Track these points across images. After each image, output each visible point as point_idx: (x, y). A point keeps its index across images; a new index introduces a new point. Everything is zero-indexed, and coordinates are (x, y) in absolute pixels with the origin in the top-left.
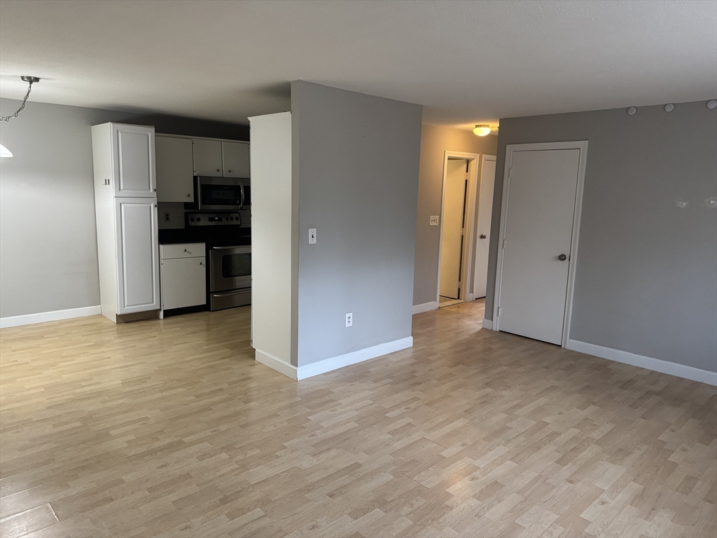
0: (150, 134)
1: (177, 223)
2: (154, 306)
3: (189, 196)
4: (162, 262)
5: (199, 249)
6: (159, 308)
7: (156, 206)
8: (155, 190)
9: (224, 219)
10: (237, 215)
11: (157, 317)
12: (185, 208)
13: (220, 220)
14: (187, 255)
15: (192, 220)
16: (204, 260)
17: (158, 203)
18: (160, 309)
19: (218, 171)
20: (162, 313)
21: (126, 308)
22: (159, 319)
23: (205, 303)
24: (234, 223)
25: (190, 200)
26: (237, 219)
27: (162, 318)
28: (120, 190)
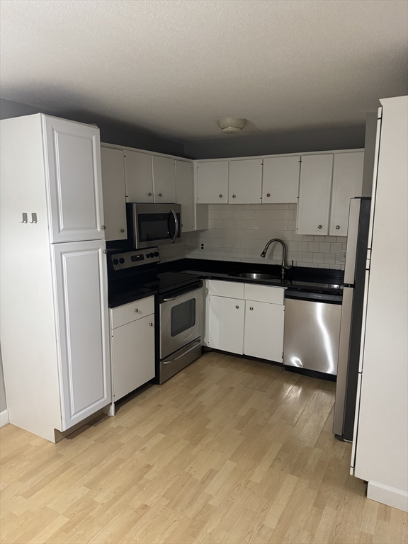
0: (94, 138)
2: (105, 401)
3: (123, 231)
4: (112, 333)
5: (148, 305)
6: (110, 402)
7: (104, 252)
8: (103, 227)
9: (145, 257)
10: (156, 250)
14: (137, 316)
15: (116, 262)
16: (153, 319)
19: (150, 194)
20: (112, 408)
21: (73, 417)
22: (110, 417)
23: (154, 376)
24: (154, 260)
25: (124, 237)
26: (157, 254)
27: (113, 415)
28: (59, 231)
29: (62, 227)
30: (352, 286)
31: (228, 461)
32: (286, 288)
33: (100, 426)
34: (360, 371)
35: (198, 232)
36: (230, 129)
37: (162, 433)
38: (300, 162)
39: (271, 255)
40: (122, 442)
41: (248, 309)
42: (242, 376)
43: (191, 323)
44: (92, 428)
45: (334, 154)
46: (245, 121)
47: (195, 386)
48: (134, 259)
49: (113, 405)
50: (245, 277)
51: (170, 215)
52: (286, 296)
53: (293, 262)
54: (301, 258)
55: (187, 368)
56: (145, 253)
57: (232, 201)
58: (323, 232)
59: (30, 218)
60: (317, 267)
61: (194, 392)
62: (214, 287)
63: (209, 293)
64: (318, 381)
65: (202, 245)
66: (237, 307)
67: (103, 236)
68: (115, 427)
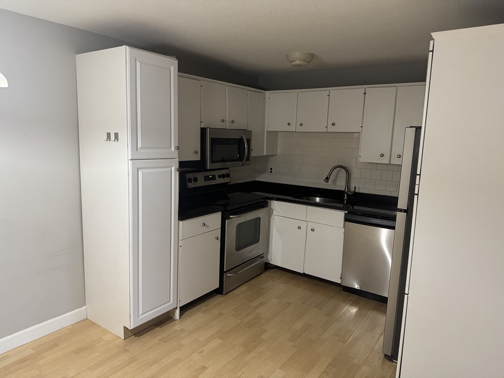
0: (172, 68)
2: (170, 305)
3: (197, 152)
4: (180, 243)
6: (176, 306)
7: (178, 170)
8: (177, 148)
9: (217, 177)
10: (228, 171)
13: (214, 178)
14: (205, 229)
15: (190, 181)
16: (219, 234)
19: (223, 121)
20: (178, 312)
21: (141, 317)
22: (175, 320)
23: (218, 287)
24: (226, 180)
25: (197, 158)
26: (228, 175)
27: (178, 319)
28: (137, 149)
29: (139, 146)
30: (405, 211)
31: (278, 370)
32: (346, 212)
33: (165, 327)
34: (406, 292)
35: (267, 157)
36: (298, 62)
37: (220, 338)
38: (365, 94)
39: (335, 181)
40: (183, 344)
41: (309, 230)
42: (300, 292)
43: (256, 240)
44: (158, 328)
45: (397, 87)
46: (312, 56)
47: (256, 299)
48: (207, 178)
49: (178, 309)
50: (309, 200)
51: (241, 140)
52: (346, 220)
53: (355, 187)
54: (363, 185)
55: (250, 282)
56: (217, 173)
57: (300, 129)
58: (385, 160)
59: (113, 137)
60: (379, 194)
61: (254, 304)
62: (279, 208)
63: (274, 213)
64: (374, 303)
65: (271, 169)
66: (299, 228)
67: (176, 155)
68: (178, 329)
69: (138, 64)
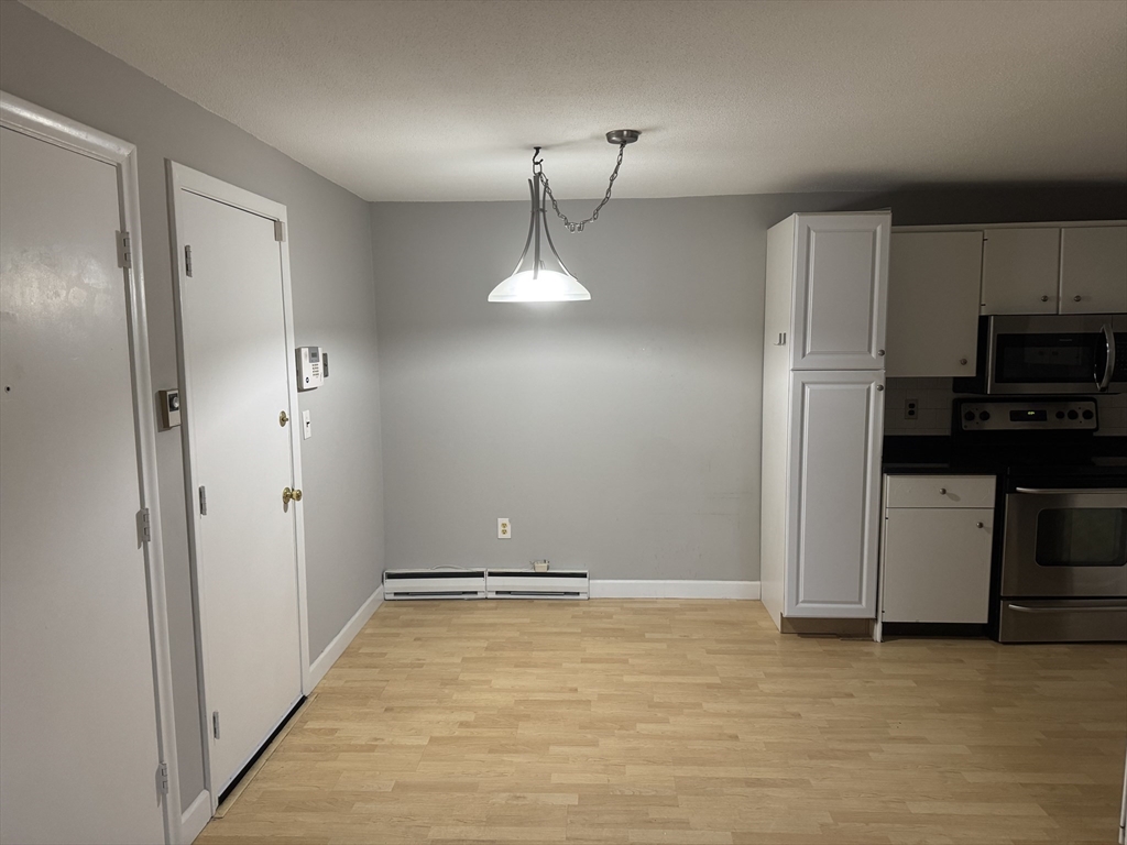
0: (879, 229)
1: (934, 422)
2: (863, 609)
3: (964, 362)
4: (886, 513)
5: (979, 490)
6: (873, 616)
7: (881, 388)
8: (883, 353)
9: (1051, 417)
10: (1090, 406)
11: (868, 636)
12: (955, 390)
13: (1041, 416)
14: (946, 501)
15: (970, 417)
16: (989, 518)
17: (888, 380)
18: (876, 619)
19: (1047, 299)
20: (878, 628)
21: (801, 605)
22: (873, 640)
23: (986, 621)
24: (1079, 425)
25: (967, 372)
26: (1088, 415)
27: (879, 640)
28: (804, 355)
29: (808, 350)
33: (849, 642)
40: (853, 665)
44: (838, 640)
49: (879, 624)
51: (1095, 335)
67: (881, 362)
68: (865, 651)
69: (813, 234)
